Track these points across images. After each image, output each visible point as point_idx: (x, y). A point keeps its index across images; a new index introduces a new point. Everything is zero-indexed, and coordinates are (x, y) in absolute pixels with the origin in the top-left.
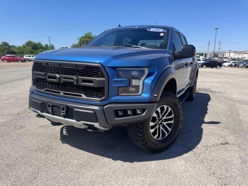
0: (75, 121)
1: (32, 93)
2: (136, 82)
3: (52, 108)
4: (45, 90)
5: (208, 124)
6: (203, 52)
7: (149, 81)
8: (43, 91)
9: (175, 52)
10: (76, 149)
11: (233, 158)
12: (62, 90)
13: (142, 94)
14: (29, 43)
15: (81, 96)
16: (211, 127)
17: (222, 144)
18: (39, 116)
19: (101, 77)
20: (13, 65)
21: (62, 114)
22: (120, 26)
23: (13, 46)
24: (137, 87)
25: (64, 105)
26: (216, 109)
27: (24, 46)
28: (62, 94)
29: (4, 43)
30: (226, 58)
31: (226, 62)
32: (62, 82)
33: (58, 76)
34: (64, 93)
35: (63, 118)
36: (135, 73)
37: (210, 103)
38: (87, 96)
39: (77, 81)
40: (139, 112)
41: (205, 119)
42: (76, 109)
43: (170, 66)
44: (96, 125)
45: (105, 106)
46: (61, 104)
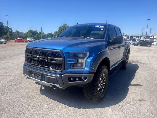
0: (46, 82)
1: (25, 65)
2: (81, 61)
3: (34, 75)
4: (32, 64)
5: (133, 86)
6: (139, 35)
7: (89, 60)
8: (30, 64)
9: (110, 40)
10: (48, 98)
11: (145, 110)
12: (40, 64)
13: (85, 68)
14: (30, 31)
15: (50, 68)
16: (134, 88)
17: (140, 100)
18: (28, 78)
19: (61, 58)
20: (21, 45)
21: (40, 78)
22: (77, 24)
23: (21, 33)
24: (82, 64)
25: (40, 73)
26: (141, 75)
27: (27, 33)
28: (40, 67)
29: (17, 31)
30: (155, 39)
31: (155, 42)
32: (40, 60)
33: (38, 56)
34: (41, 66)
35: (40, 81)
36: (81, 55)
37: (137, 71)
38: (52, 69)
39: (47, 60)
40: (83, 79)
41: (131, 83)
42: (46, 76)
43: (104, 50)
44: (58, 86)
45: (62, 74)
46: (39, 73)
